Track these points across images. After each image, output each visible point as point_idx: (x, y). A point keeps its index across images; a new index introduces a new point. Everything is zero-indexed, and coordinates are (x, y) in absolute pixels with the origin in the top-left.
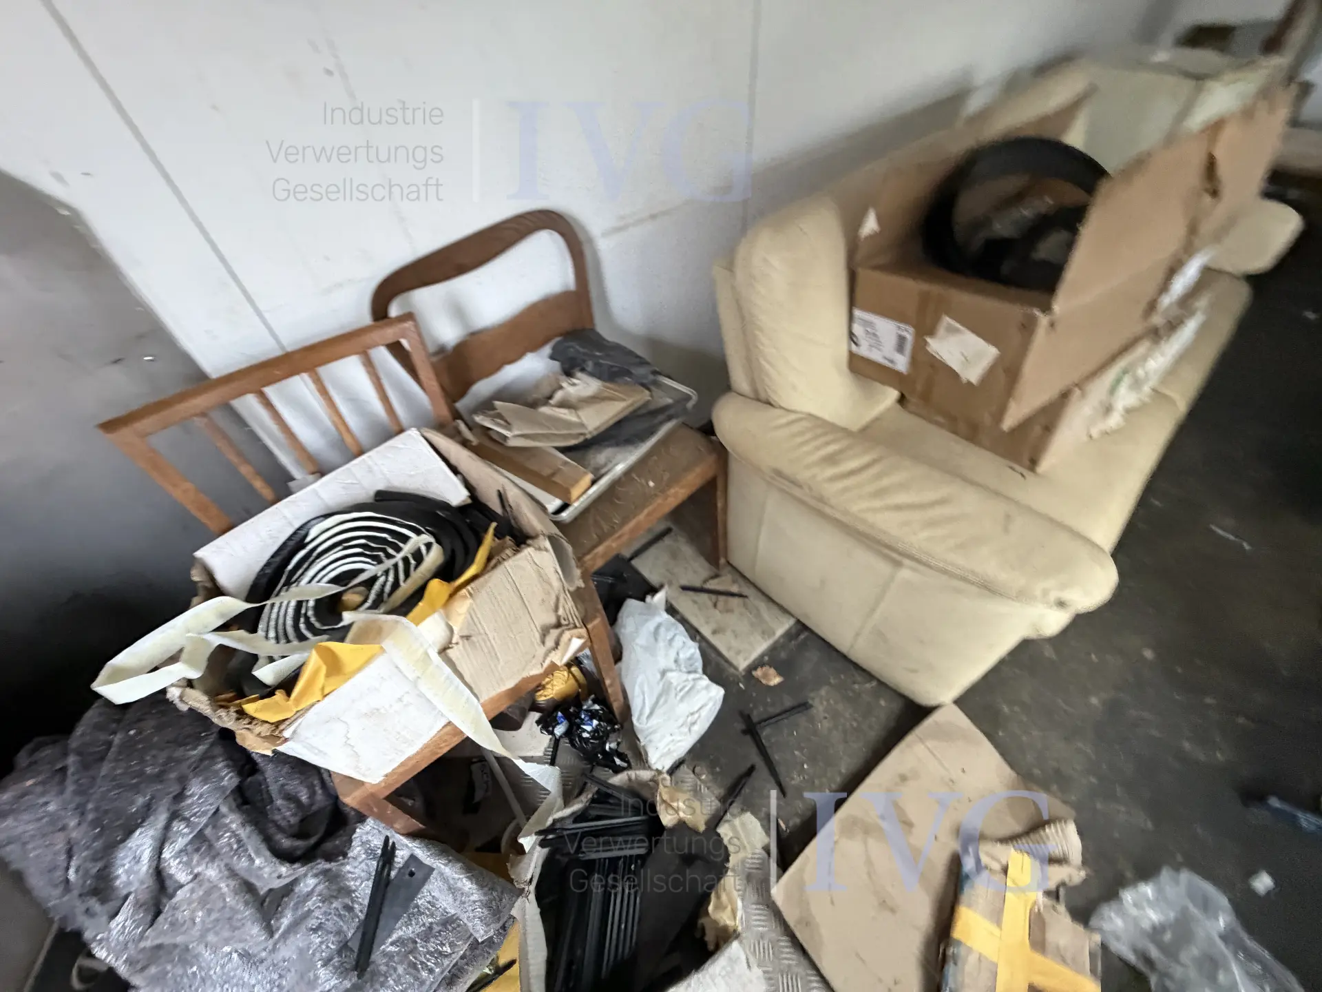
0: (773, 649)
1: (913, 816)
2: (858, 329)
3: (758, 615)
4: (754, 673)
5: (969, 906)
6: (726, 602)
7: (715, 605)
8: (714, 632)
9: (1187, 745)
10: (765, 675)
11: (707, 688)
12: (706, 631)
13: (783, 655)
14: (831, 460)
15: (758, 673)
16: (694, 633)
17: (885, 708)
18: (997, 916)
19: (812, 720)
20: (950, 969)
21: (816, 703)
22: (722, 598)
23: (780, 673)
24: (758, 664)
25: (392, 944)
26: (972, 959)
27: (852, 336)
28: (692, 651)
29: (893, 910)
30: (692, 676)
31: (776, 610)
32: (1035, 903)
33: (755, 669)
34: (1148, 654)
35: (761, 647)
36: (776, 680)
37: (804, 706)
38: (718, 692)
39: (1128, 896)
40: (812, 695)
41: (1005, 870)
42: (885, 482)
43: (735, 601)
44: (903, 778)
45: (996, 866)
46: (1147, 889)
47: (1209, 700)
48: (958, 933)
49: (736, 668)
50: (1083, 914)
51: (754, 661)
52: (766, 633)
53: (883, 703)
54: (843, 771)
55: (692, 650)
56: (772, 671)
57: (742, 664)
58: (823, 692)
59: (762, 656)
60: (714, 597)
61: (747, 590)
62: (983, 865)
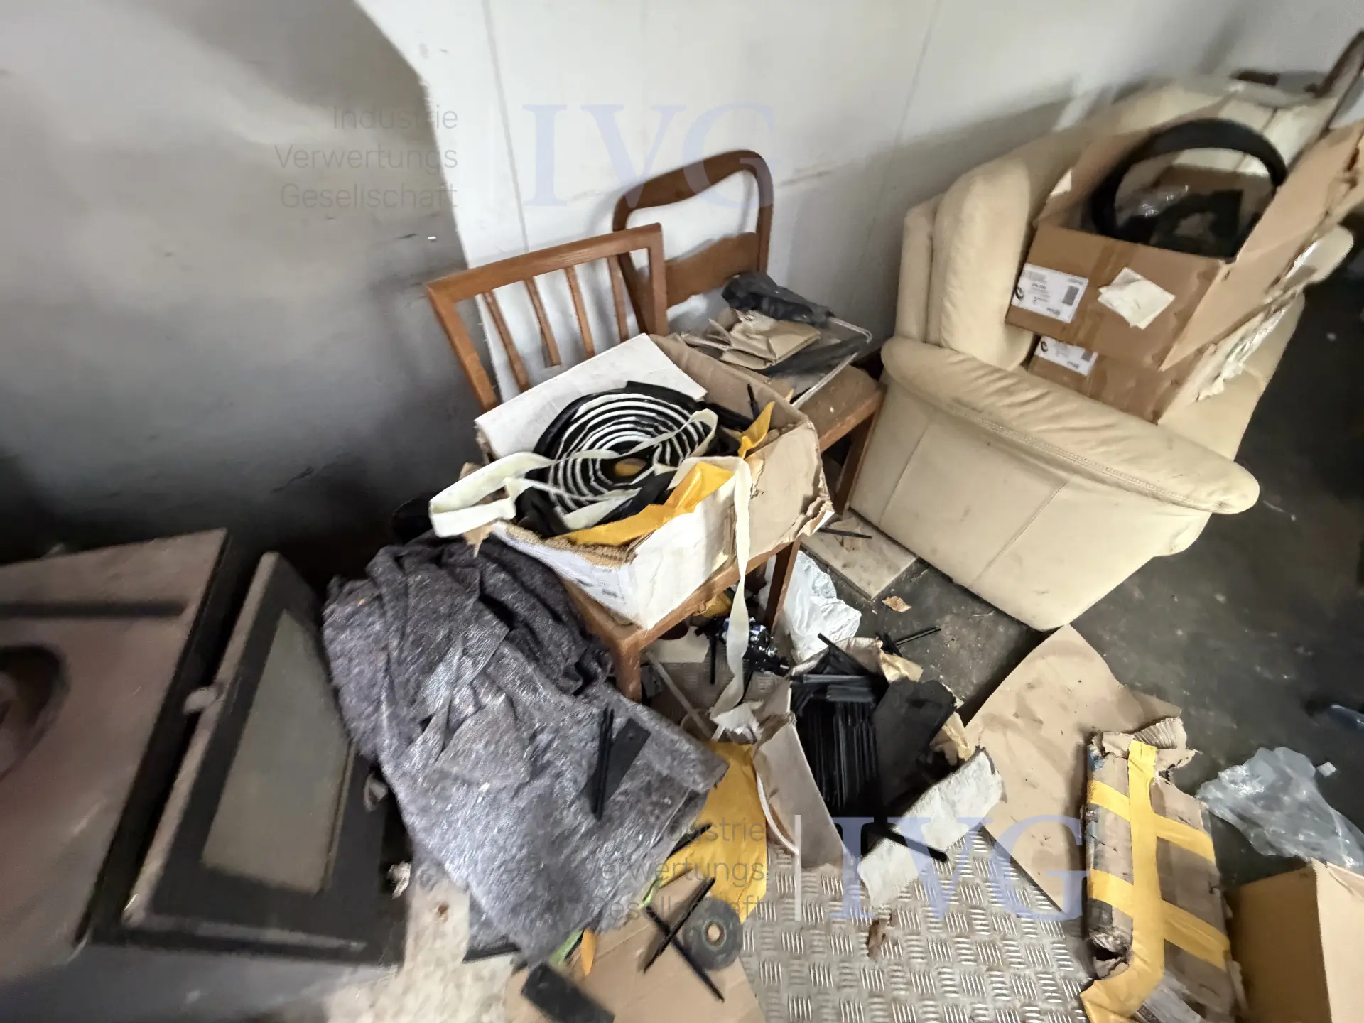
0: (898, 582)
1: (1041, 717)
2: (1024, 284)
3: (881, 552)
4: (884, 602)
5: (1101, 780)
6: (852, 541)
7: (842, 544)
8: (844, 566)
9: (1258, 669)
10: (896, 604)
11: (846, 609)
12: (837, 564)
13: (908, 588)
14: (1007, 391)
15: (887, 602)
16: (825, 566)
17: (1004, 635)
18: (1124, 788)
19: (942, 641)
20: (1093, 826)
21: (943, 627)
22: (847, 538)
23: (907, 602)
24: (886, 594)
25: (621, 794)
26: (1109, 818)
28: (826, 581)
29: (1034, 786)
30: (831, 601)
31: (896, 548)
32: (1153, 780)
33: (885, 599)
34: (1221, 598)
35: (889, 580)
36: (905, 608)
37: (934, 630)
38: (856, 615)
39: (1225, 775)
40: (938, 621)
41: (1126, 756)
42: (1058, 410)
43: (860, 541)
44: (1031, 686)
45: (1118, 753)
46: (1241, 771)
47: (1274, 635)
48: (1093, 800)
49: (868, 597)
50: (1191, 790)
51: (883, 592)
52: (892, 567)
53: (1001, 629)
54: (975, 682)
55: (825, 579)
56: (900, 601)
57: (874, 592)
58: (948, 618)
59: (889, 588)
60: (840, 537)
61: (868, 532)
62: (1107, 751)
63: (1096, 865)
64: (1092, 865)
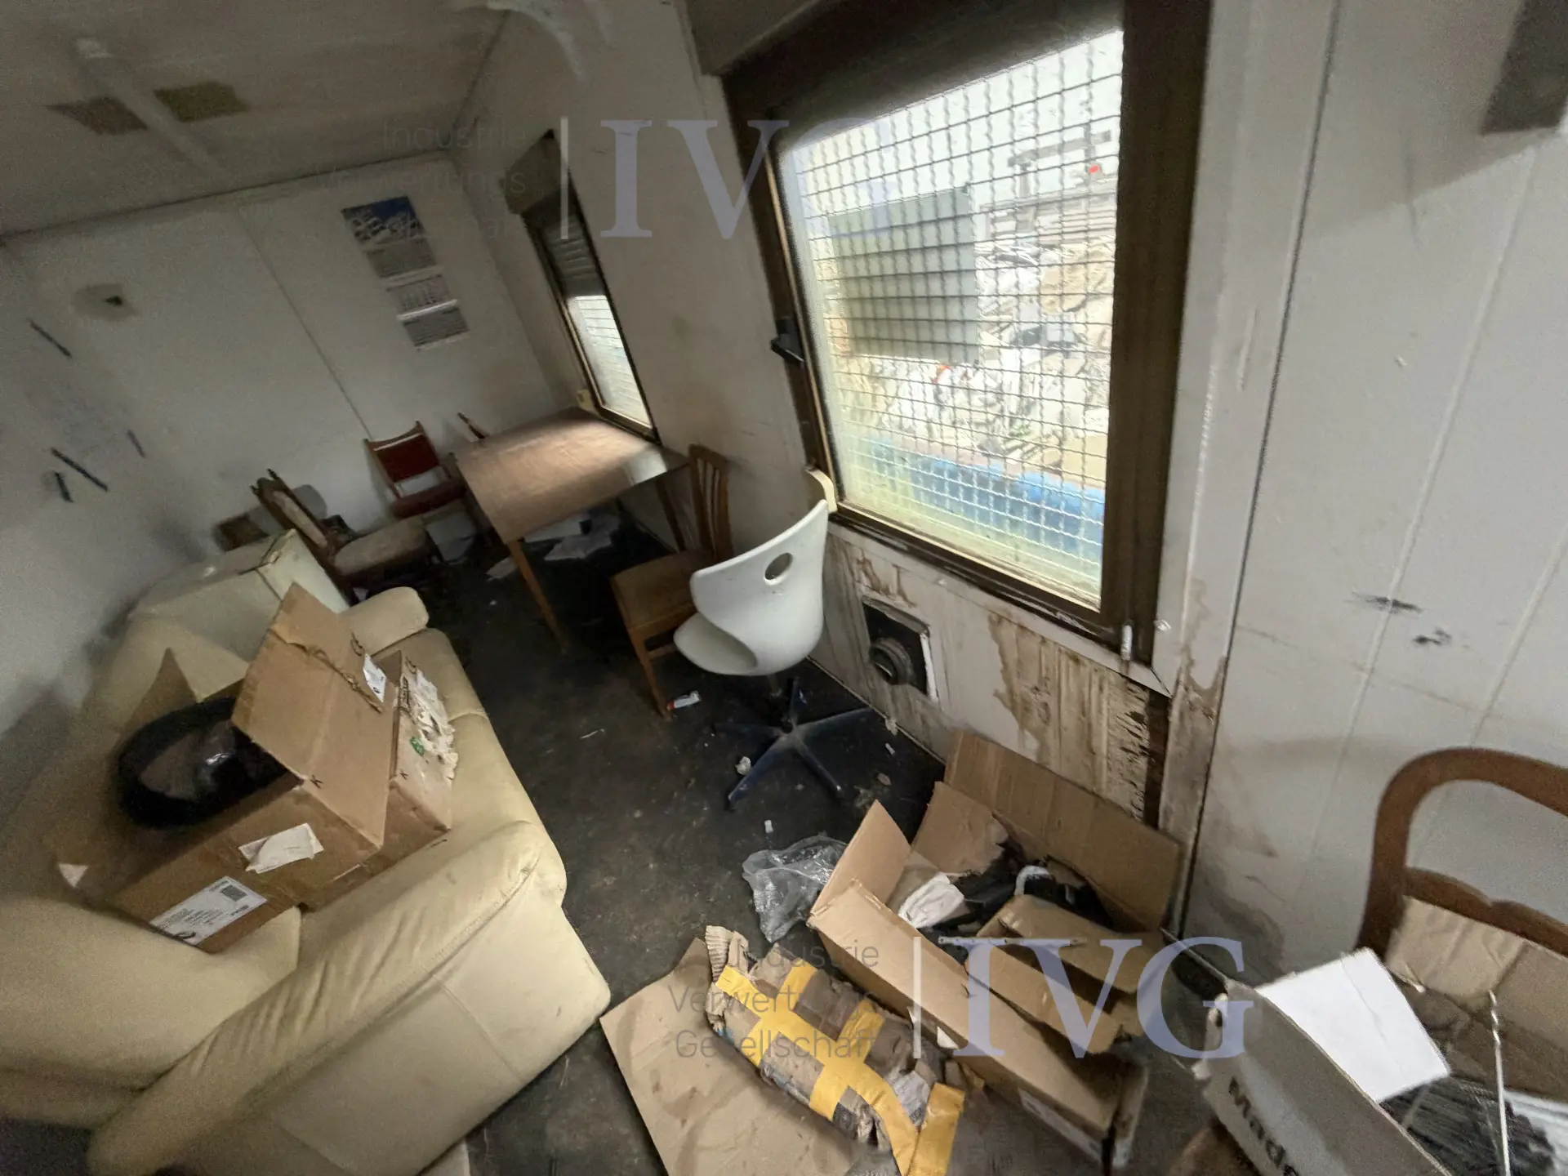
2: (174, 929)
5: (744, 1041)
9: (695, 824)
18: (752, 1018)
20: (777, 1077)
21: (556, 1144)
26: (773, 1055)
27: (179, 938)
34: (638, 814)
41: (728, 996)
45: (725, 1004)
47: (675, 796)
48: (757, 1059)
50: (764, 947)
53: (587, 1059)
58: (551, 1130)
62: (721, 1014)
63: (808, 1097)
64: (807, 1101)
